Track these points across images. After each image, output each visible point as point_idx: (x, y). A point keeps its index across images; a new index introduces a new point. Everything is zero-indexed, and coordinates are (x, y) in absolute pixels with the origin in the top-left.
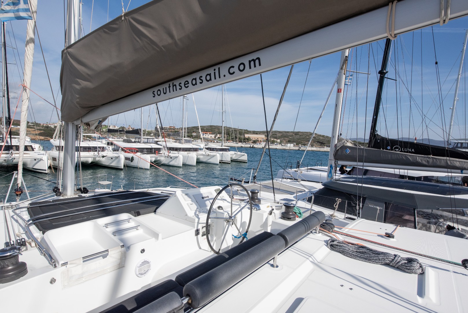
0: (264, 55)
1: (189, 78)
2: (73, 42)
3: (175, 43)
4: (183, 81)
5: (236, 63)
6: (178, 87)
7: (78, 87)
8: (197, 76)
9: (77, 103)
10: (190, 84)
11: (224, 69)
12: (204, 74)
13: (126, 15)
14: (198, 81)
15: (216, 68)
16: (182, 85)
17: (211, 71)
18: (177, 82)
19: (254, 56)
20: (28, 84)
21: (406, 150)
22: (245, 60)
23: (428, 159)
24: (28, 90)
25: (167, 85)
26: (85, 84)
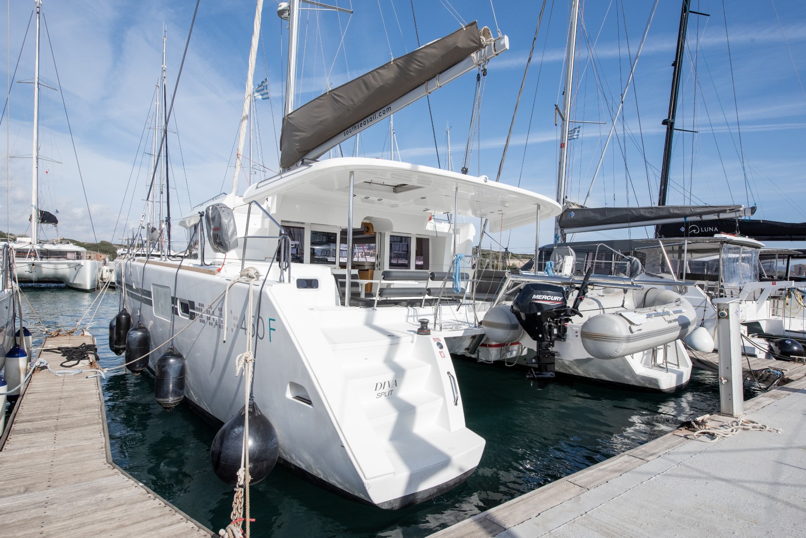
0: (392, 106)
1: (362, 122)
2: (290, 112)
3: (355, 104)
4: (359, 124)
5: (382, 111)
6: (357, 127)
7: (297, 138)
8: (366, 120)
9: (297, 149)
10: (363, 125)
11: (377, 114)
12: (369, 118)
13: (330, 92)
14: (367, 122)
15: (374, 114)
16: (359, 126)
17: (372, 116)
18: (356, 125)
19: (388, 107)
20: (241, 152)
21: (707, 230)
22: (385, 109)
23: (651, 210)
24: (240, 157)
25: (352, 128)
26: (302, 135)
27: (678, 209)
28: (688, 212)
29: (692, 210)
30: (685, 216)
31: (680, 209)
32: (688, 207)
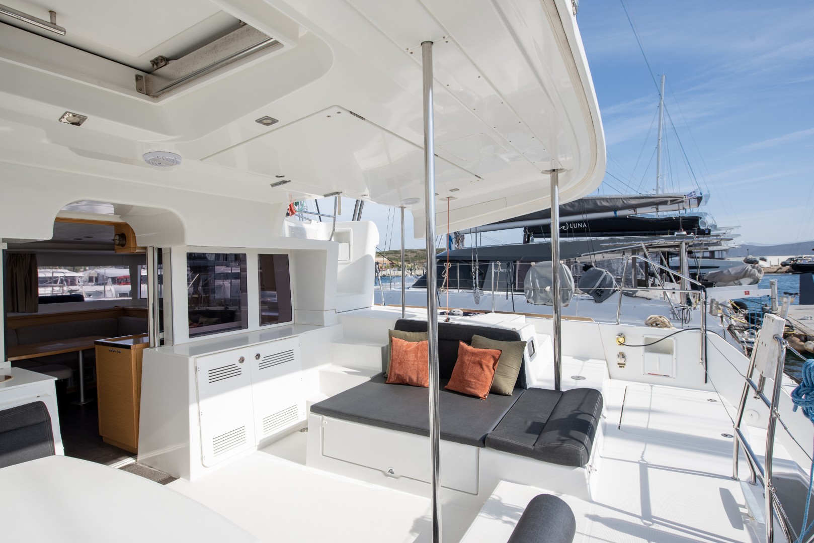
21: (575, 226)
27: (607, 202)
28: (619, 204)
29: (625, 201)
30: (615, 209)
31: (609, 200)
32: (619, 198)
